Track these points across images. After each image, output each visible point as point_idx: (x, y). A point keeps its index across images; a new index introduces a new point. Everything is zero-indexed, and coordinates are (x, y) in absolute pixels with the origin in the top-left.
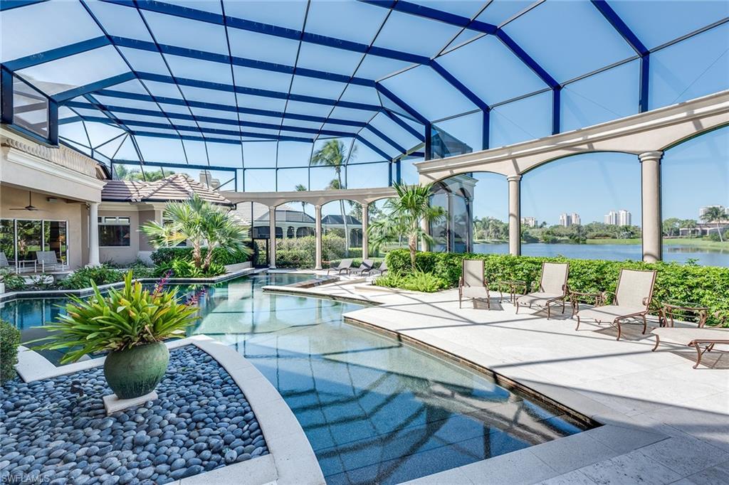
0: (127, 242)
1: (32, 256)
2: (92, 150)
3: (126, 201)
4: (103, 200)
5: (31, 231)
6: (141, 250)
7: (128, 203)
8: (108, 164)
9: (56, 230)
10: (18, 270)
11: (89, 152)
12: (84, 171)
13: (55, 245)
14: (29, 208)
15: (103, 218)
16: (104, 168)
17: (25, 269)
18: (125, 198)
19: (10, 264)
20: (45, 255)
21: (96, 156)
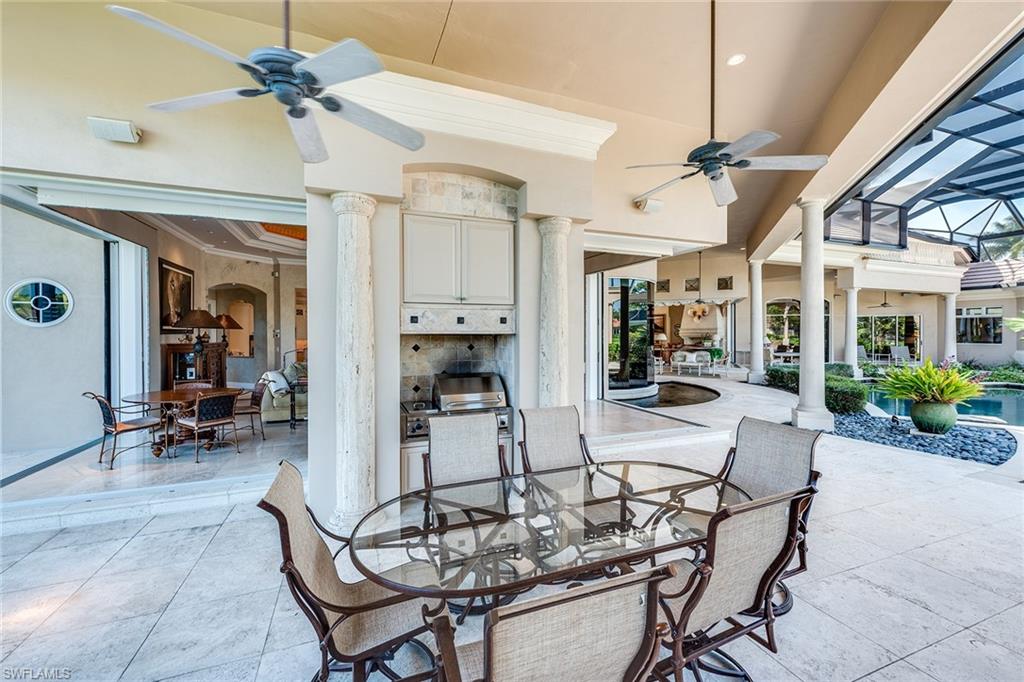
0: (998, 339)
1: (887, 350)
2: (952, 233)
3: (995, 287)
4: (962, 289)
5: (888, 326)
6: (1018, 349)
7: (999, 290)
8: (973, 243)
9: (910, 325)
10: (875, 362)
11: (947, 236)
12: (939, 261)
13: (910, 340)
14: (884, 305)
15: (964, 310)
16: (969, 249)
17: (880, 362)
18: (995, 283)
19: (868, 356)
20: (899, 349)
21: (956, 238)
